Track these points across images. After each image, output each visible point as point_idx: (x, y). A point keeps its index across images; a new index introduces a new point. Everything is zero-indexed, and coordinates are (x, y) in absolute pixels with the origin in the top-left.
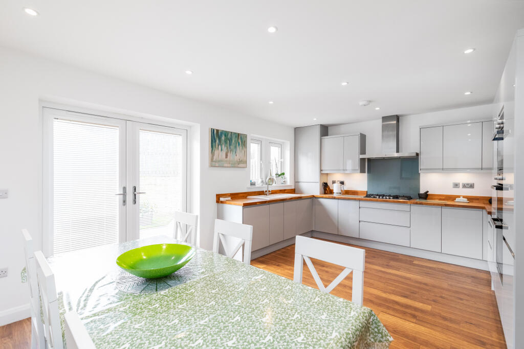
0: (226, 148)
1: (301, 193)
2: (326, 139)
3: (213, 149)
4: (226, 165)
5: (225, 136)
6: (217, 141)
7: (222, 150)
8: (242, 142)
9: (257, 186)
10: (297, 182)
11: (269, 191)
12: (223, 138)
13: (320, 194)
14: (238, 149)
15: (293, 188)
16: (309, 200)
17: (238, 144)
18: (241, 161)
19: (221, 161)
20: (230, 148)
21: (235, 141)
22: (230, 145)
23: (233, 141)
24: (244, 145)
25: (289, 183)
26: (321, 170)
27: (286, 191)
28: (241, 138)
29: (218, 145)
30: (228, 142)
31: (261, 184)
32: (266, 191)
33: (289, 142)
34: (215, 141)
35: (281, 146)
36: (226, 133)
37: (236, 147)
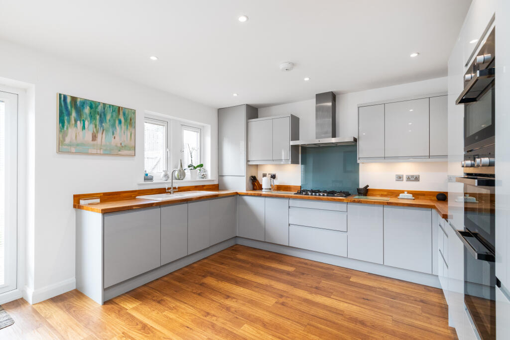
0: (92, 126)
1: (225, 189)
2: (254, 122)
3: (63, 126)
4: (94, 151)
5: (91, 107)
6: (74, 114)
7: (84, 127)
8: (126, 120)
9: (155, 181)
10: (221, 176)
11: (175, 188)
12: (87, 110)
13: (247, 190)
14: (118, 128)
15: (216, 183)
16: (231, 198)
17: (117, 122)
18: (125, 146)
19: (82, 144)
20: (102, 126)
21: (112, 116)
22: (101, 122)
23: (108, 117)
24: (131, 124)
25: (211, 177)
26: (248, 161)
27: (205, 187)
28: (124, 114)
29: (76, 121)
30: (98, 117)
31: (164, 179)
32: (169, 189)
33: (209, 126)
34: (69, 114)
35: (200, 130)
36: (93, 105)
37: (113, 126)
